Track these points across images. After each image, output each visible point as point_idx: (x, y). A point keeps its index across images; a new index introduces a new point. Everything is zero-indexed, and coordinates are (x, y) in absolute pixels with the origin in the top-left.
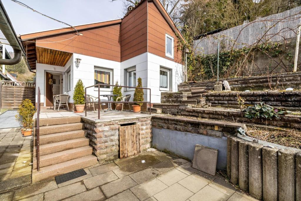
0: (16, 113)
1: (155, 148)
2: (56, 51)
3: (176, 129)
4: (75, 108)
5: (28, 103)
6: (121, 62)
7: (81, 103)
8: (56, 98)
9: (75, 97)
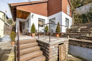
0: (9, 36)
1: (72, 55)
2: (24, 11)
3: (88, 47)
4: (31, 35)
5: (13, 32)
6: (48, 17)
7: (34, 33)
8: (23, 31)
9: (31, 30)
